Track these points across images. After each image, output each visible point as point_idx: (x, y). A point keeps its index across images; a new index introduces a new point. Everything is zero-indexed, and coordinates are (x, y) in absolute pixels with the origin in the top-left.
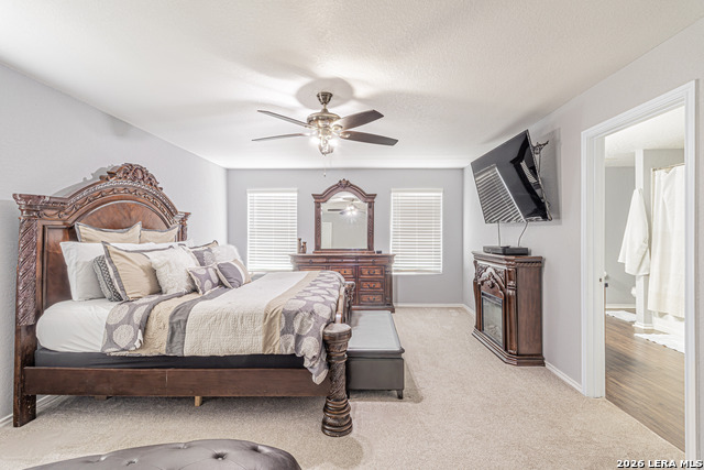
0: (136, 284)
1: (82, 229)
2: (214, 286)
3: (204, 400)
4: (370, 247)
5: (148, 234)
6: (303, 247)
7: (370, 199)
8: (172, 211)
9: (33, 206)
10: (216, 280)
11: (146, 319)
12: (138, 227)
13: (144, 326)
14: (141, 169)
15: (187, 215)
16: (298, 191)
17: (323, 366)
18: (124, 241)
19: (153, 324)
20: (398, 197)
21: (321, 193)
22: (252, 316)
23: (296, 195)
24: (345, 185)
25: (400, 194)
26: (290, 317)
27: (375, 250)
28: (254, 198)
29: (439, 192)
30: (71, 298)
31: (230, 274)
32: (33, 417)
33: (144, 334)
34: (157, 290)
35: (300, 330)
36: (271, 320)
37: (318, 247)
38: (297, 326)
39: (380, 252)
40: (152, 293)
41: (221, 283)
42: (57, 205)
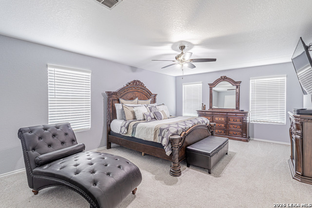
0: (129, 116)
1: (121, 100)
2: (152, 119)
3: (145, 154)
4: (237, 108)
5: (140, 101)
6: (204, 107)
7: (237, 84)
8: (150, 94)
9: (110, 94)
10: (153, 117)
11: (128, 126)
12: (137, 99)
13: (127, 128)
14: (138, 81)
15: (156, 95)
16: (202, 83)
17: (169, 149)
18: (132, 103)
19: (129, 127)
20: (254, 82)
21: (212, 83)
22: (152, 129)
23: (201, 84)
24: (224, 79)
25: (256, 80)
26: (161, 130)
27: (240, 109)
28: (185, 87)
29: (284, 76)
30: (117, 119)
31: (158, 115)
32: (110, 148)
33: (127, 130)
34: (135, 118)
35: (164, 135)
36: (156, 131)
37: (211, 107)
38: (163, 134)
39: (243, 111)
40: (133, 119)
41: (155, 118)
42: (115, 93)
